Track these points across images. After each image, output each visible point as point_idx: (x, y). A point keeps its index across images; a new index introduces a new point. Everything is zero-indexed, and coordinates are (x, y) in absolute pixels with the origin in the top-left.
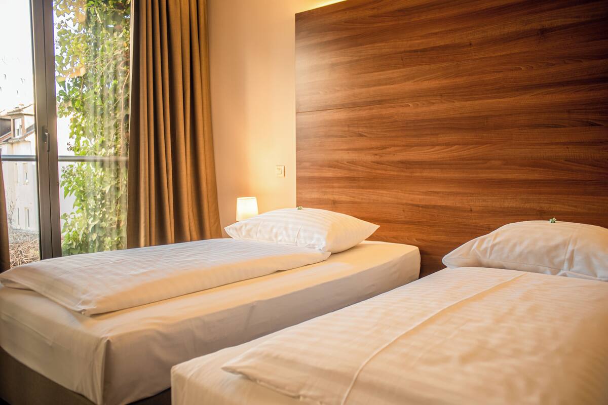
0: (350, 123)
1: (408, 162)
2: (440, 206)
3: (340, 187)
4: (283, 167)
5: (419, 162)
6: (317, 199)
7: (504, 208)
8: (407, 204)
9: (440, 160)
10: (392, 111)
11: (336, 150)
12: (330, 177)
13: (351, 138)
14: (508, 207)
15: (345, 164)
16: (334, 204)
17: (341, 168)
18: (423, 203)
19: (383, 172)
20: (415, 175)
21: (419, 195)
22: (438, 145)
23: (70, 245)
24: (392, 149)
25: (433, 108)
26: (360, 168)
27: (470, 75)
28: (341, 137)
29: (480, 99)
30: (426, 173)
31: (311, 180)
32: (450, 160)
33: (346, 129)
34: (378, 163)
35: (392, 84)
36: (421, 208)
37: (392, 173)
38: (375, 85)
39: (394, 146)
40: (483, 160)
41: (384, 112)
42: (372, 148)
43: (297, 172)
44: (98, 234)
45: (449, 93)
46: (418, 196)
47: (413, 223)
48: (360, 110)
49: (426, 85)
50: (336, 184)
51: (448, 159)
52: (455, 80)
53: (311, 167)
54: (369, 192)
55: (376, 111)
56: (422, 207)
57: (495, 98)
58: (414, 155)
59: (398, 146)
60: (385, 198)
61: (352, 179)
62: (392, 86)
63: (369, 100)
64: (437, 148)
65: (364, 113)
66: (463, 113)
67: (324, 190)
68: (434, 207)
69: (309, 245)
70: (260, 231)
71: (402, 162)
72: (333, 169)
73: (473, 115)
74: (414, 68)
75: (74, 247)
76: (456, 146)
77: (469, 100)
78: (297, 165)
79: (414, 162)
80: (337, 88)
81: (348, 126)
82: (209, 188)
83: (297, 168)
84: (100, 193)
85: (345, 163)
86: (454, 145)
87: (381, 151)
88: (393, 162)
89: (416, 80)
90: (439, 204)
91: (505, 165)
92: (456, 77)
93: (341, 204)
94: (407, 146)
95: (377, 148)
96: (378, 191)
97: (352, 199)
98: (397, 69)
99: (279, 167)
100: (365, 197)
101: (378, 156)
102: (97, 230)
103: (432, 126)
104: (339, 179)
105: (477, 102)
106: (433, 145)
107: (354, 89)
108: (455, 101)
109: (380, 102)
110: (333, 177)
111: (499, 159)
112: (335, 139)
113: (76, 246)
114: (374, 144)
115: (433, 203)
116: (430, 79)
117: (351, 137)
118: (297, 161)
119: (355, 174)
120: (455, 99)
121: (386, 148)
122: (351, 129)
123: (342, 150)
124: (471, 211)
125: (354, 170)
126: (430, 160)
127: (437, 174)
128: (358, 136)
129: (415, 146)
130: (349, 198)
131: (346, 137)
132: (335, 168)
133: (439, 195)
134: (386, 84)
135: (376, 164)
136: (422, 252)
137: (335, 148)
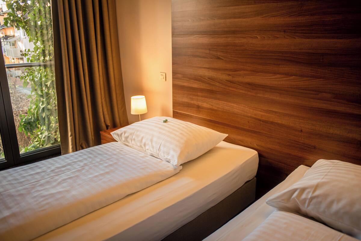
0: (212, 47)
1: (254, 84)
2: (277, 123)
3: (202, 97)
4: (164, 74)
5: (263, 86)
6: (186, 102)
7: (329, 133)
8: (251, 117)
9: (279, 86)
10: (244, 41)
11: (200, 67)
12: (196, 88)
13: (212, 60)
14: (332, 134)
15: (207, 80)
16: (198, 108)
17: (203, 82)
18: (264, 119)
19: (235, 90)
20: (259, 95)
21: (261, 111)
22: (279, 74)
23: (30, 119)
24: (242, 72)
25: (277, 42)
26: (217, 84)
27: (311, 15)
28: (204, 57)
29: (319, 37)
30: (268, 96)
31: (182, 88)
32: (288, 87)
33: (208, 52)
34: (231, 82)
35: (244, 18)
36: (261, 122)
37: (241, 91)
38: (230, 18)
39: (244, 70)
40: (315, 91)
41: (237, 41)
42: (227, 70)
43: (173, 81)
44: (46, 113)
45: (292, 30)
46: (260, 113)
47: (255, 132)
48: (219, 37)
49: (272, 21)
50: (199, 94)
51: (287, 86)
52: (298, 19)
53: (183, 78)
54: (224, 103)
55: (230, 40)
56: (263, 121)
57: (333, 38)
58: (259, 79)
59: (247, 70)
60: (235, 110)
61: (211, 92)
62: (244, 20)
63: (226, 29)
64: (278, 76)
65: (221, 40)
66: (302, 49)
67: (191, 97)
68: (272, 123)
69: (167, 158)
70: (134, 139)
71: (249, 84)
72: (198, 82)
73: (311, 51)
74: (263, 4)
75: (33, 121)
76: (294, 77)
77: (308, 38)
78: (173, 75)
79: (258, 85)
80: (202, 18)
81: (210, 50)
82: (117, 84)
83: (173, 78)
84: (45, 86)
85: (207, 78)
86: (292, 76)
87: (234, 73)
88: (242, 83)
89: (264, 16)
90: (276, 122)
91: (334, 98)
92: (299, 16)
93: (203, 109)
94: (254, 71)
95: (231, 70)
96: (230, 104)
97: (211, 107)
98: (249, 4)
99: (162, 74)
100: (220, 107)
101: (231, 77)
102: (45, 111)
103: (275, 58)
104: (202, 90)
105: (315, 40)
106: (275, 73)
107: (214, 19)
108: (296, 37)
109: (234, 32)
110: (198, 88)
111: (330, 93)
112: (200, 59)
113: (34, 120)
114: (229, 66)
115: (271, 120)
116: (276, 16)
117: (211, 58)
118: (173, 73)
119: (214, 88)
120: (297, 36)
121: (237, 71)
122: (211, 52)
123: (204, 68)
124: (301, 131)
125: (212, 85)
126: (272, 85)
127: (275, 97)
128: (217, 59)
129: (261, 72)
130: (209, 105)
131: (208, 58)
132: (199, 81)
133: (277, 114)
134: (240, 18)
135: (229, 83)
136: (260, 155)
137: (199, 66)
